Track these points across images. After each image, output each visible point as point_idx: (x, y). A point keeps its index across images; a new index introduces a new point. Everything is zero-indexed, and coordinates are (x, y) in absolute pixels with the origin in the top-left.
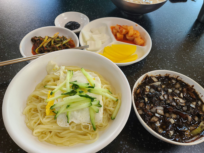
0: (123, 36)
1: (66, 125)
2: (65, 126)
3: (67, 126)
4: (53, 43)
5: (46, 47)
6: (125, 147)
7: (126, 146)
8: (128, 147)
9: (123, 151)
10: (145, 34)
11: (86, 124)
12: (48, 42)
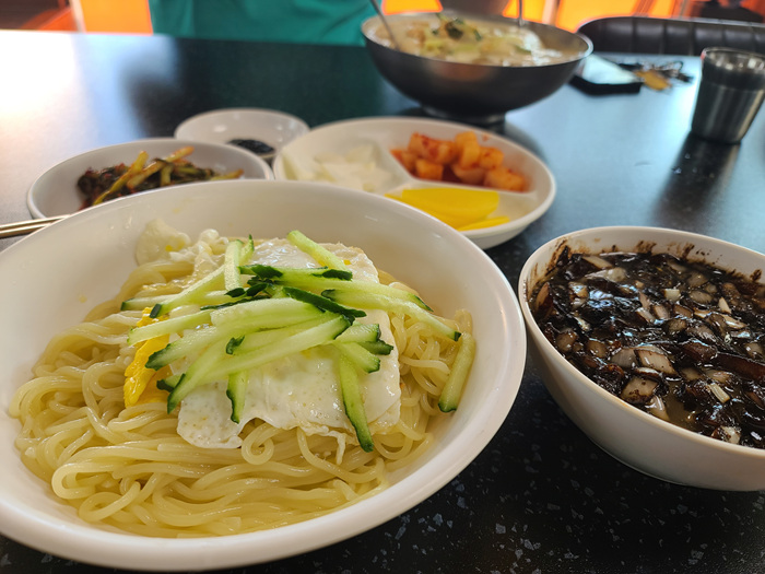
0: (441, 168)
1: (225, 441)
2: (221, 446)
3: (227, 446)
4: (166, 179)
6: (522, 547)
7: (528, 544)
8: (537, 546)
9: (515, 565)
11: (324, 431)
12: (150, 172)
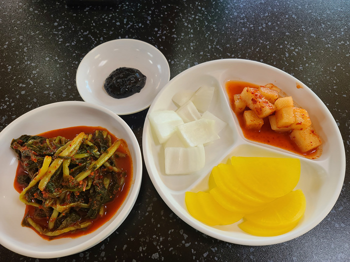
0: (261, 122)
4: (67, 172)
5: (47, 189)
10: (324, 116)
12: (53, 171)
